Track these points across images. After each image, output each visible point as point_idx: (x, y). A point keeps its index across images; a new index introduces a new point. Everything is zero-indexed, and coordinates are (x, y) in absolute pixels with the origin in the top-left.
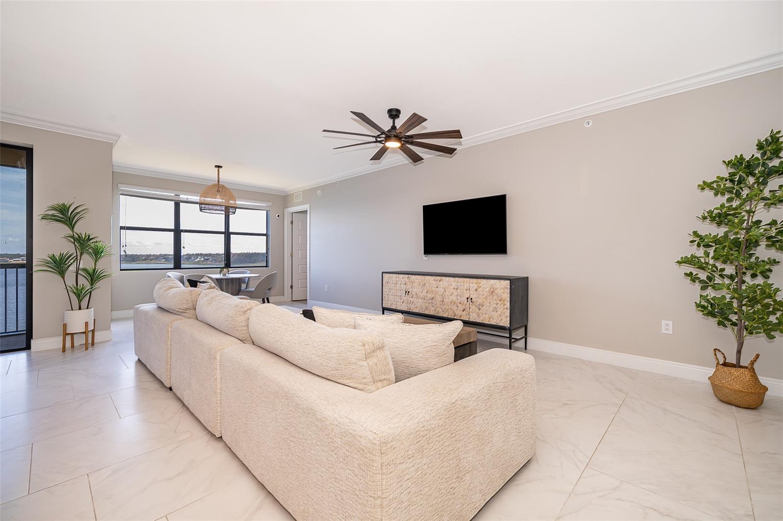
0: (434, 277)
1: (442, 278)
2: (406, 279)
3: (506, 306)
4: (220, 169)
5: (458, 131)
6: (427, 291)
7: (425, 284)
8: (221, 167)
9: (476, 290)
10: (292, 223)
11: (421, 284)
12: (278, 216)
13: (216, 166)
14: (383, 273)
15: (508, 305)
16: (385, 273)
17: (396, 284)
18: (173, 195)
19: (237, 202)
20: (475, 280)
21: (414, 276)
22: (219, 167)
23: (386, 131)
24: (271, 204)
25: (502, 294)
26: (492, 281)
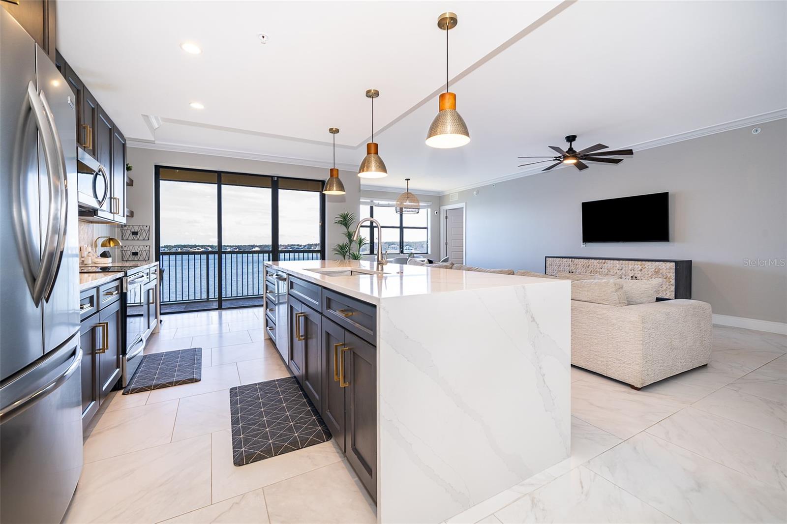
0: (598, 261)
1: (607, 261)
2: (570, 262)
3: (671, 283)
4: (409, 181)
5: (631, 150)
6: (591, 271)
7: (589, 265)
8: (409, 179)
9: (641, 270)
10: (446, 217)
11: (585, 266)
12: (436, 213)
13: (406, 179)
14: (546, 257)
15: (673, 282)
16: (548, 257)
17: (560, 266)
18: (369, 201)
19: (420, 204)
20: (640, 263)
21: (577, 260)
22: (408, 180)
23: (565, 151)
24: (431, 203)
25: (667, 274)
26: (657, 263)
